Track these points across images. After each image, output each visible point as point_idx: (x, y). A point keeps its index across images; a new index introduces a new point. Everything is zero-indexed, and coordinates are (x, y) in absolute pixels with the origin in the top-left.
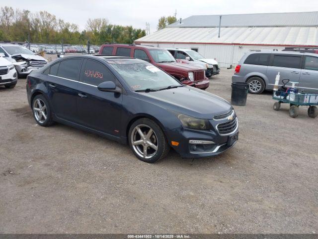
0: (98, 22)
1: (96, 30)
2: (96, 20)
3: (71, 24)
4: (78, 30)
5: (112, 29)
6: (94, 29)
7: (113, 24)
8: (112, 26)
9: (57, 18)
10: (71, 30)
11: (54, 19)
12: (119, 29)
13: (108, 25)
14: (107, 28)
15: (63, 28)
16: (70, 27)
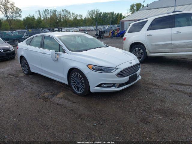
0: (93, 12)
1: (92, 17)
2: (92, 11)
3: (79, 15)
4: (82, 18)
5: (102, 15)
6: (91, 16)
7: (102, 12)
8: (102, 13)
9: (71, 12)
10: (78, 18)
11: (69, 13)
12: (106, 15)
13: (99, 12)
14: (99, 15)
15: (74, 17)
16: (78, 16)
